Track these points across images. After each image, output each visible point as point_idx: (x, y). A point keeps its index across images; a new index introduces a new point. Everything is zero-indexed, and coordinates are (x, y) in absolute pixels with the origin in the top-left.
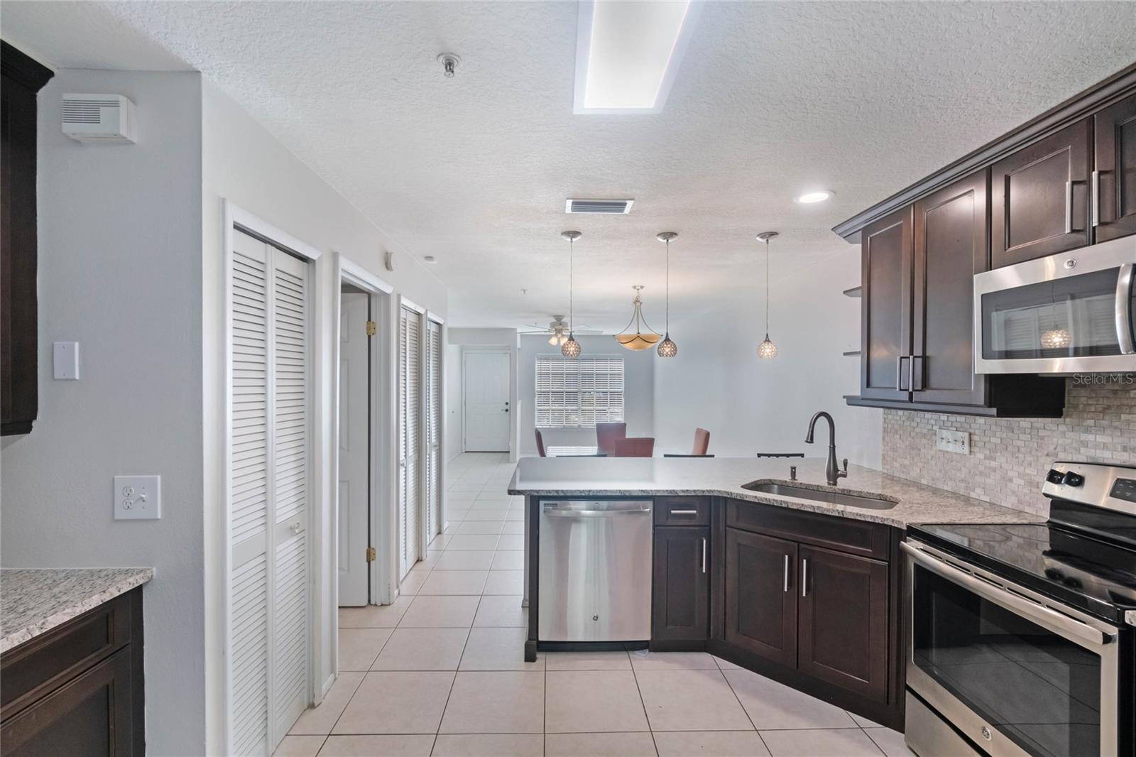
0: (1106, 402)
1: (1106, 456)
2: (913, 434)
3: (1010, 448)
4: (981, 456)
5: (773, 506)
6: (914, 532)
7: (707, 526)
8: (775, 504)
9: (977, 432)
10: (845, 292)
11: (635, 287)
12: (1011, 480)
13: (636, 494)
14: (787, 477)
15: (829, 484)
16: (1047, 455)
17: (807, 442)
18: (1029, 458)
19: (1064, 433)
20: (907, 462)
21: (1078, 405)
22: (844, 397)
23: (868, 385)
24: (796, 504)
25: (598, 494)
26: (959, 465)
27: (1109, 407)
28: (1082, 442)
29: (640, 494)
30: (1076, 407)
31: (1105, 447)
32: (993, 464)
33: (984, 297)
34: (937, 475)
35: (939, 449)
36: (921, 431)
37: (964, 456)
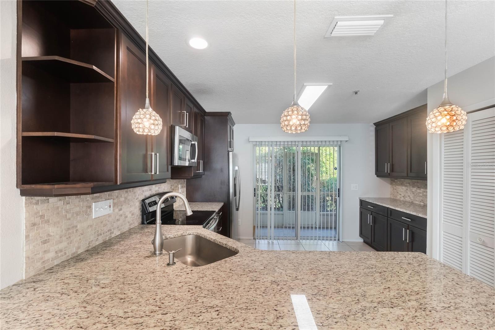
34: (92, 238)
35: (93, 218)
36: (78, 209)
37: (109, 215)
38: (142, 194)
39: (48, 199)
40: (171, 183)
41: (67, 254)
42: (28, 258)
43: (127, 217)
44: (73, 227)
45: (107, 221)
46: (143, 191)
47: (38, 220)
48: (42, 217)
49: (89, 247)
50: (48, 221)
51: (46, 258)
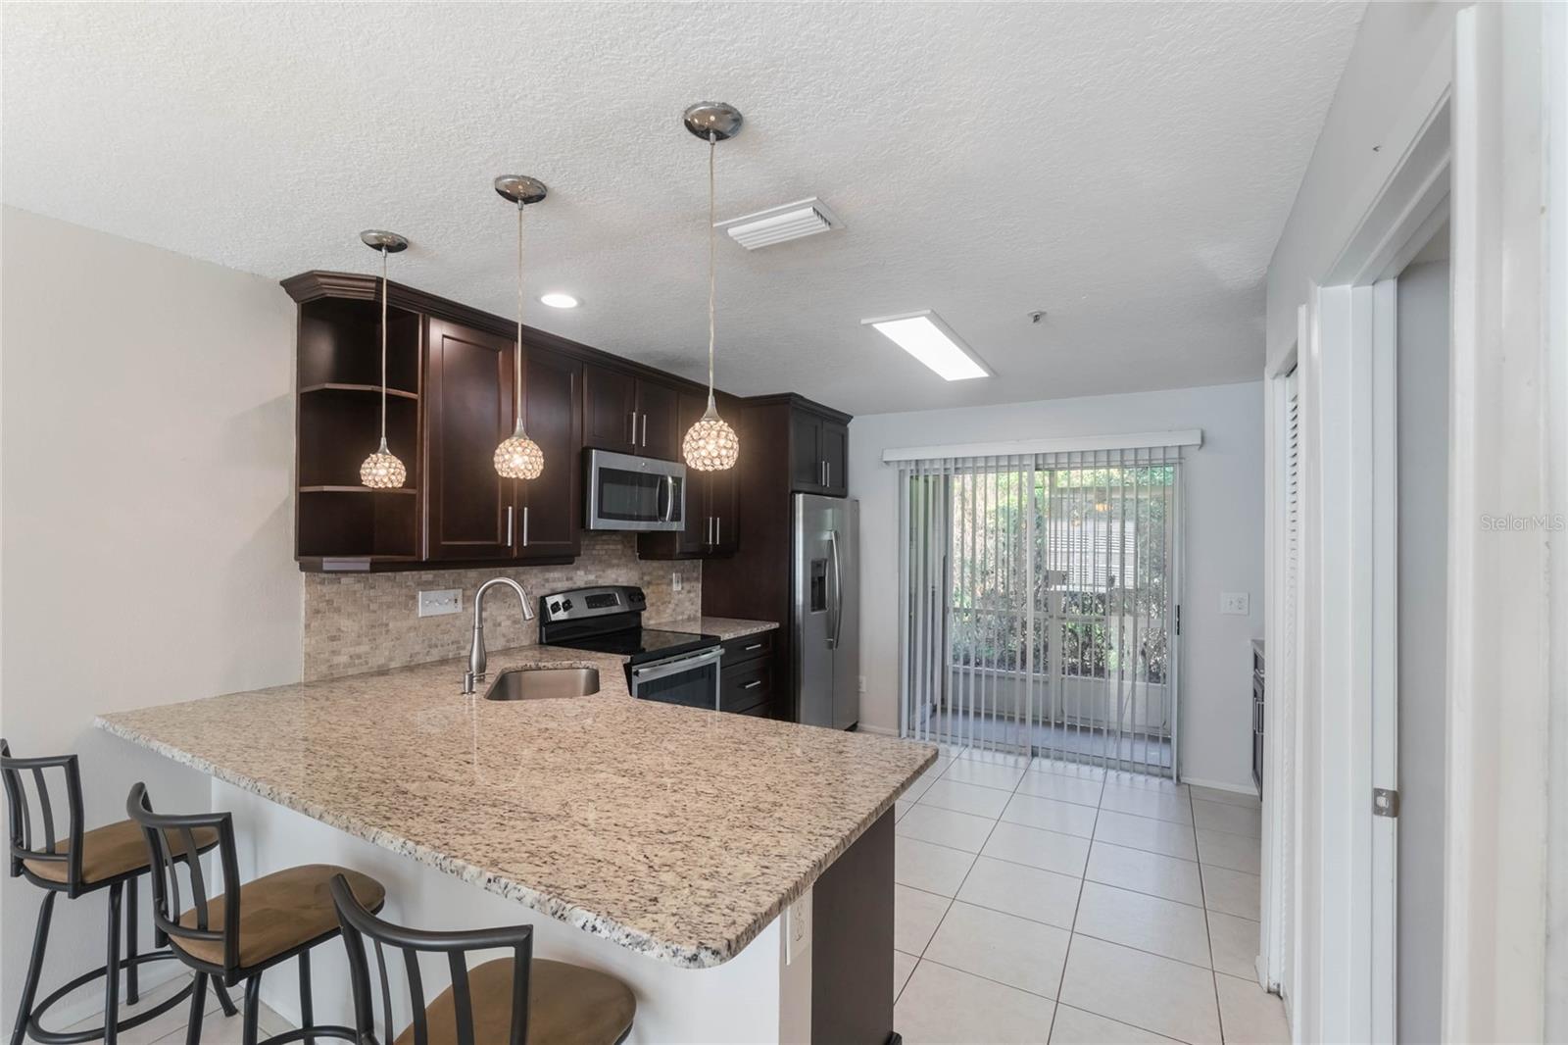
1: (566, 586)
9: (469, 586)
33: (601, 470)
34: (417, 648)
35: (420, 615)
36: (389, 598)
37: (455, 616)
38: (544, 585)
39: (339, 579)
40: (641, 569)
41: (370, 665)
42: (308, 655)
43: (500, 625)
44: (382, 625)
45: (449, 626)
46: (547, 580)
47: (323, 606)
48: (330, 602)
49: (410, 661)
50: (338, 610)
51: (335, 662)
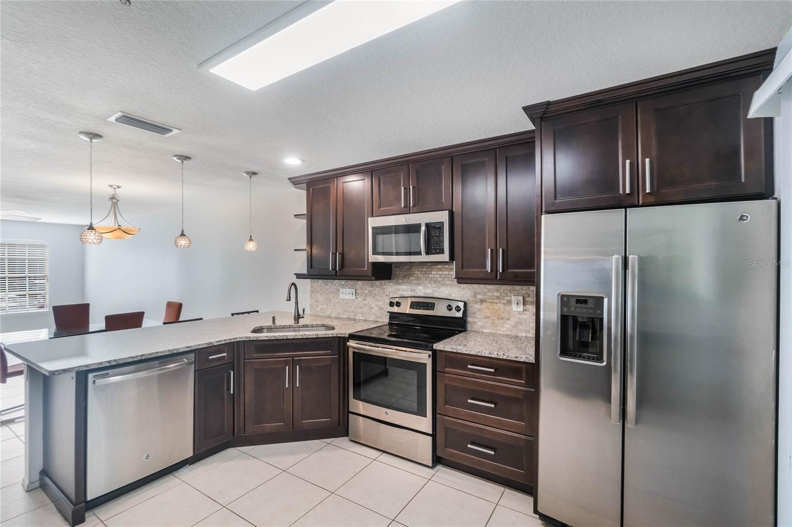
0: (405, 273)
1: (406, 294)
2: (327, 292)
3: (372, 294)
4: (360, 299)
5: (278, 339)
6: (352, 337)
7: (231, 362)
8: (280, 338)
9: (359, 288)
10: (295, 215)
11: (111, 186)
12: (373, 309)
13: (182, 350)
14: (270, 323)
15: (295, 323)
16: (386, 296)
17: (287, 300)
18: (380, 298)
19: (392, 286)
20: (324, 307)
21: (396, 274)
22: (295, 274)
23: (311, 267)
24: (292, 336)
25: (150, 357)
26: (351, 304)
27: (406, 275)
28: (398, 289)
29: (186, 350)
30: (396, 275)
31: (405, 290)
32: (365, 302)
33: (373, 228)
34: (340, 311)
35: (341, 298)
37: (353, 301)
44: (329, 299)
